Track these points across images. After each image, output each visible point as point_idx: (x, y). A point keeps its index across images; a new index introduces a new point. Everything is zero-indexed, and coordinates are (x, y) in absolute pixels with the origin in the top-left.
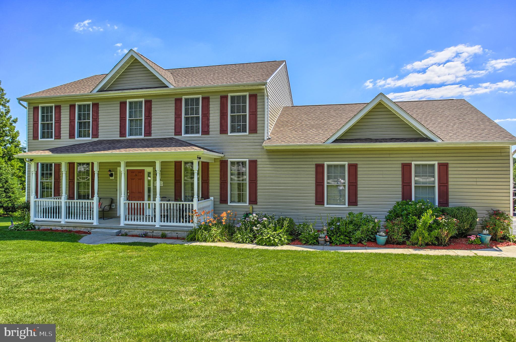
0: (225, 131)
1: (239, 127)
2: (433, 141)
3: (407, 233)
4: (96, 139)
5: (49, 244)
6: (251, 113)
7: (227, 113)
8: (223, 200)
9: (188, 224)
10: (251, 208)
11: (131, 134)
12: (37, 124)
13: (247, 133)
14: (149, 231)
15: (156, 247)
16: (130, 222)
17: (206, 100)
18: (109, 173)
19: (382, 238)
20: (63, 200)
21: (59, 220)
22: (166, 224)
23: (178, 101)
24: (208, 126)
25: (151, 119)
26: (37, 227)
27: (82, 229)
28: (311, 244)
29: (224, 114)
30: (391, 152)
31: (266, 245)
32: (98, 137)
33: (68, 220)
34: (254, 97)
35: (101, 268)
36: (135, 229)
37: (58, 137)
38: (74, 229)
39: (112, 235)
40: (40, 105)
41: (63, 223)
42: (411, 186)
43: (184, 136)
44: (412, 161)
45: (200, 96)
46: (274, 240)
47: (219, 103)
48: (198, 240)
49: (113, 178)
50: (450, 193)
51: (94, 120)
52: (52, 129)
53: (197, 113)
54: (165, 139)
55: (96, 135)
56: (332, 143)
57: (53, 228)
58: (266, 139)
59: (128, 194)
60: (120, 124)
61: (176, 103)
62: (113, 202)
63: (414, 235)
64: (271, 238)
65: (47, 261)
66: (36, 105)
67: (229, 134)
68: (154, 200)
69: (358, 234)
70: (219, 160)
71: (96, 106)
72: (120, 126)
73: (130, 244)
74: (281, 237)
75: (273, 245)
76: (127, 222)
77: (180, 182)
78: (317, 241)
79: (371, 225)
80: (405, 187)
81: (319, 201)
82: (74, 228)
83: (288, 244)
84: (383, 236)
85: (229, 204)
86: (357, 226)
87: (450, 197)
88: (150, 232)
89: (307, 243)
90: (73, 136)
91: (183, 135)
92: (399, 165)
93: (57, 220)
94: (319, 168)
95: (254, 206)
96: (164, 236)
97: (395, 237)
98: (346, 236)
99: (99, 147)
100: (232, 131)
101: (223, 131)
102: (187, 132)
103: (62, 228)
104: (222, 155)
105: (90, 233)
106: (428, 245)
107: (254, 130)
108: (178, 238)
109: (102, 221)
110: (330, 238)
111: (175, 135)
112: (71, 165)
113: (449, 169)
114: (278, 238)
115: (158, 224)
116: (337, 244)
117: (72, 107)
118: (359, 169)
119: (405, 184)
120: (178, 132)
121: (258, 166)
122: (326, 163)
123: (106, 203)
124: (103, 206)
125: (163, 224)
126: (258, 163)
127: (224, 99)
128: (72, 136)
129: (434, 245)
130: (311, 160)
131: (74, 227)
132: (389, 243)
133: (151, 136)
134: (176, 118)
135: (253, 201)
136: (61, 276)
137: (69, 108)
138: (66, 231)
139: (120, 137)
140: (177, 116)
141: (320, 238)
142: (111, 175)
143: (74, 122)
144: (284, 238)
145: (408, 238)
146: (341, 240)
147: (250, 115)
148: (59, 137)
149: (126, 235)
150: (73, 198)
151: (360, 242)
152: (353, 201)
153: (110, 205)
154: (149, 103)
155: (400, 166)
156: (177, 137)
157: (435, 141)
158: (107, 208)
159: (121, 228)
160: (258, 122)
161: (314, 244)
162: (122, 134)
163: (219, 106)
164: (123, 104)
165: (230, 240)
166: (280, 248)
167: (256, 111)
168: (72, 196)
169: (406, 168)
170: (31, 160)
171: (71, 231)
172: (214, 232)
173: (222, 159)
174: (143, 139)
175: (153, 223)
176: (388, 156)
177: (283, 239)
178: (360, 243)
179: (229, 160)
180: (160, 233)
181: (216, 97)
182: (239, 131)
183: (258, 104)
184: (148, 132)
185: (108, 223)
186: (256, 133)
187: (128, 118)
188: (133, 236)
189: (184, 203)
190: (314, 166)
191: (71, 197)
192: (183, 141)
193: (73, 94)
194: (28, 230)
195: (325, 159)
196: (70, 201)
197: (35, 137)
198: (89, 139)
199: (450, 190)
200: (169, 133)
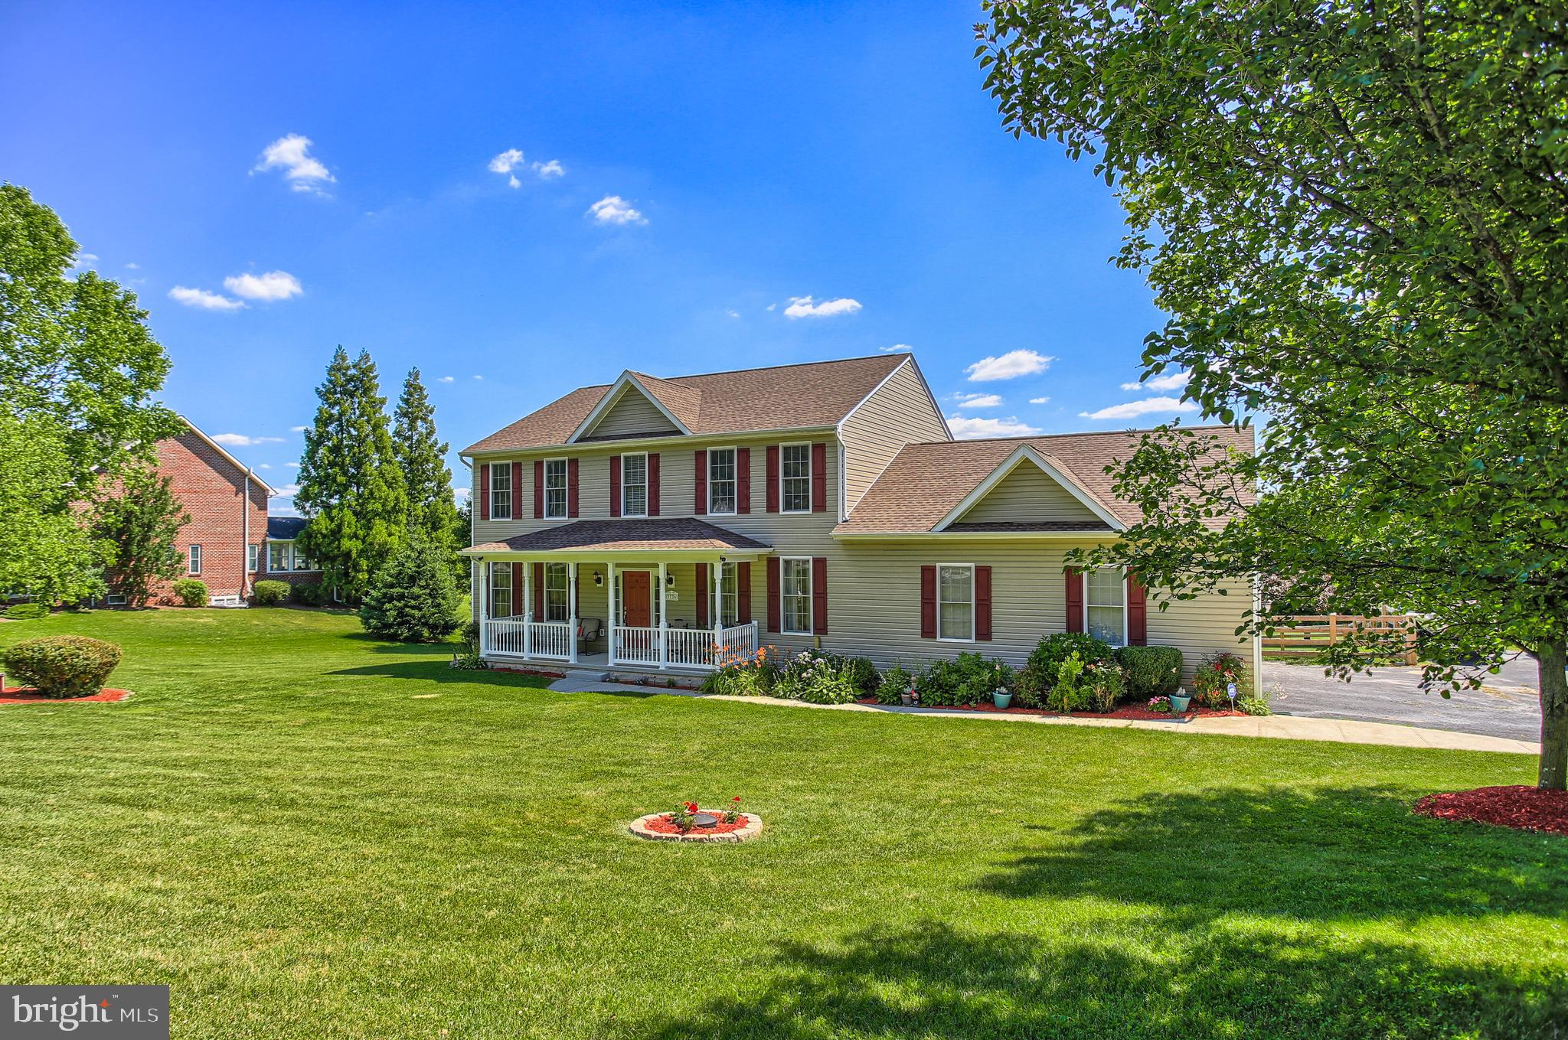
0: (775, 507)
1: (797, 501)
2: (1111, 528)
3: (1042, 690)
4: (575, 520)
5: (507, 689)
6: (816, 477)
7: (777, 476)
8: (773, 627)
9: (707, 666)
10: (817, 640)
11: (627, 512)
12: (486, 491)
13: (810, 512)
14: (648, 676)
15: (650, 698)
16: (622, 661)
17: (744, 453)
18: (595, 577)
19: (1002, 697)
20: (526, 623)
21: (521, 654)
22: (674, 664)
23: (700, 455)
24: (748, 499)
25: (658, 486)
26: (489, 664)
27: (554, 670)
28: (888, 704)
29: (773, 478)
30: (1046, 547)
31: (815, 702)
32: (577, 517)
33: (533, 655)
34: (820, 449)
35: (569, 722)
36: (629, 672)
37: (518, 515)
38: (542, 669)
39: (594, 679)
40: (490, 463)
41: (526, 659)
42: (1081, 607)
43: (711, 516)
45: (735, 448)
46: (829, 695)
47: (765, 459)
48: (718, 693)
49: (601, 585)
50: (1148, 622)
51: (571, 487)
52: (508, 502)
53: (731, 476)
54: (680, 520)
55: (574, 513)
56: (942, 531)
57: (512, 666)
58: (840, 521)
59: (625, 612)
60: (612, 494)
61: (696, 460)
62: (601, 625)
63: (1053, 693)
64: (825, 691)
65: (506, 710)
66: (484, 463)
67: (781, 512)
68: (658, 624)
69: (962, 689)
70: (761, 559)
71: (574, 463)
72: (611, 498)
73: (616, 694)
74: (840, 690)
75: (827, 703)
76: (618, 661)
77: (705, 595)
78: (900, 699)
79: (986, 675)
80: (1070, 608)
83: (854, 702)
84: (1005, 694)
85: (782, 633)
86: (964, 676)
87: (1148, 628)
88: (650, 678)
89: (884, 702)
90: (540, 516)
91: (709, 514)
92: (1060, 569)
93: (518, 654)
94: (928, 573)
95: (823, 638)
96: (672, 685)
97: (1022, 696)
98: (947, 692)
99: (577, 536)
100: (787, 507)
101: (772, 507)
102: (714, 509)
103: (525, 668)
104: (771, 549)
105: (564, 677)
106: (1075, 711)
107: (820, 506)
108: (690, 688)
109: (584, 657)
110: (920, 695)
111: (695, 513)
112: (538, 567)
114: (835, 692)
115: (663, 664)
116: (930, 705)
117: (539, 465)
118: (994, 576)
119: (1071, 604)
120: (700, 508)
121: (829, 569)
122: (937, 565)
123: (590, 628)
124: (586, 633)
125: (670, 664)
126: (828, 563)
127: (772, 451)
128: (538, 514)
129: (1085, 710)
130: (914, 559)
131: (542, 666)
132: (1015, 705)
133: (659, 515)
134: (696, 484)
135: (821, 628)
136: (522, 727)
137: (533, 467)
138: (530, 672)
139: (611, 516)
140: (698, 481)
141: (904, 694)
142: (598, 581)
143: (542, 491)
144: (848, 692)
145: (1044, 699)
146: (937, 698)
147: (813, 479)
149: (617, 681)
150: (541, 620)
151: (967, 703)
152: (984, 632)
153: (597, 632)
154: (654, 458)
155: (1063, 571)
156: (699, 517)
157: (1113, 528)
158: (592, 636)
159: (610, 670)
160: (828, 493)
161: (893, 704)
162: (615, 511)
163: (765, 464)
164: (615, 461)
165: (768, 694)
166: (836, 707)
167: (824, 474)
168: (540, 615)
169: (1073, 575)
170: (480, 559)
171: (537, 673)
172: (743, 679)
173: (767, 558)
174: (646, 521)
175: (656, 663)
176: (1043, 553)
177: (843, 694)
178: (965, 704)
179: (781, 558)
180: (666, 679)
181: (761, 448)
182: (797, 508)
183: (828, 461)
184: (654, 509)
185: (591, 661)
186: (825, 510)
187: (622, 485)
188: (626, 683)
190: (920, 570)
191: (538, 617)
192: (707, 525)
193: (540, 444)
194: (478, 668)
195: (937, 558)
196: (536, 624)
197: (485, 516)
198: (564, 520)
199: (1148, 616)
200: (687, 511)
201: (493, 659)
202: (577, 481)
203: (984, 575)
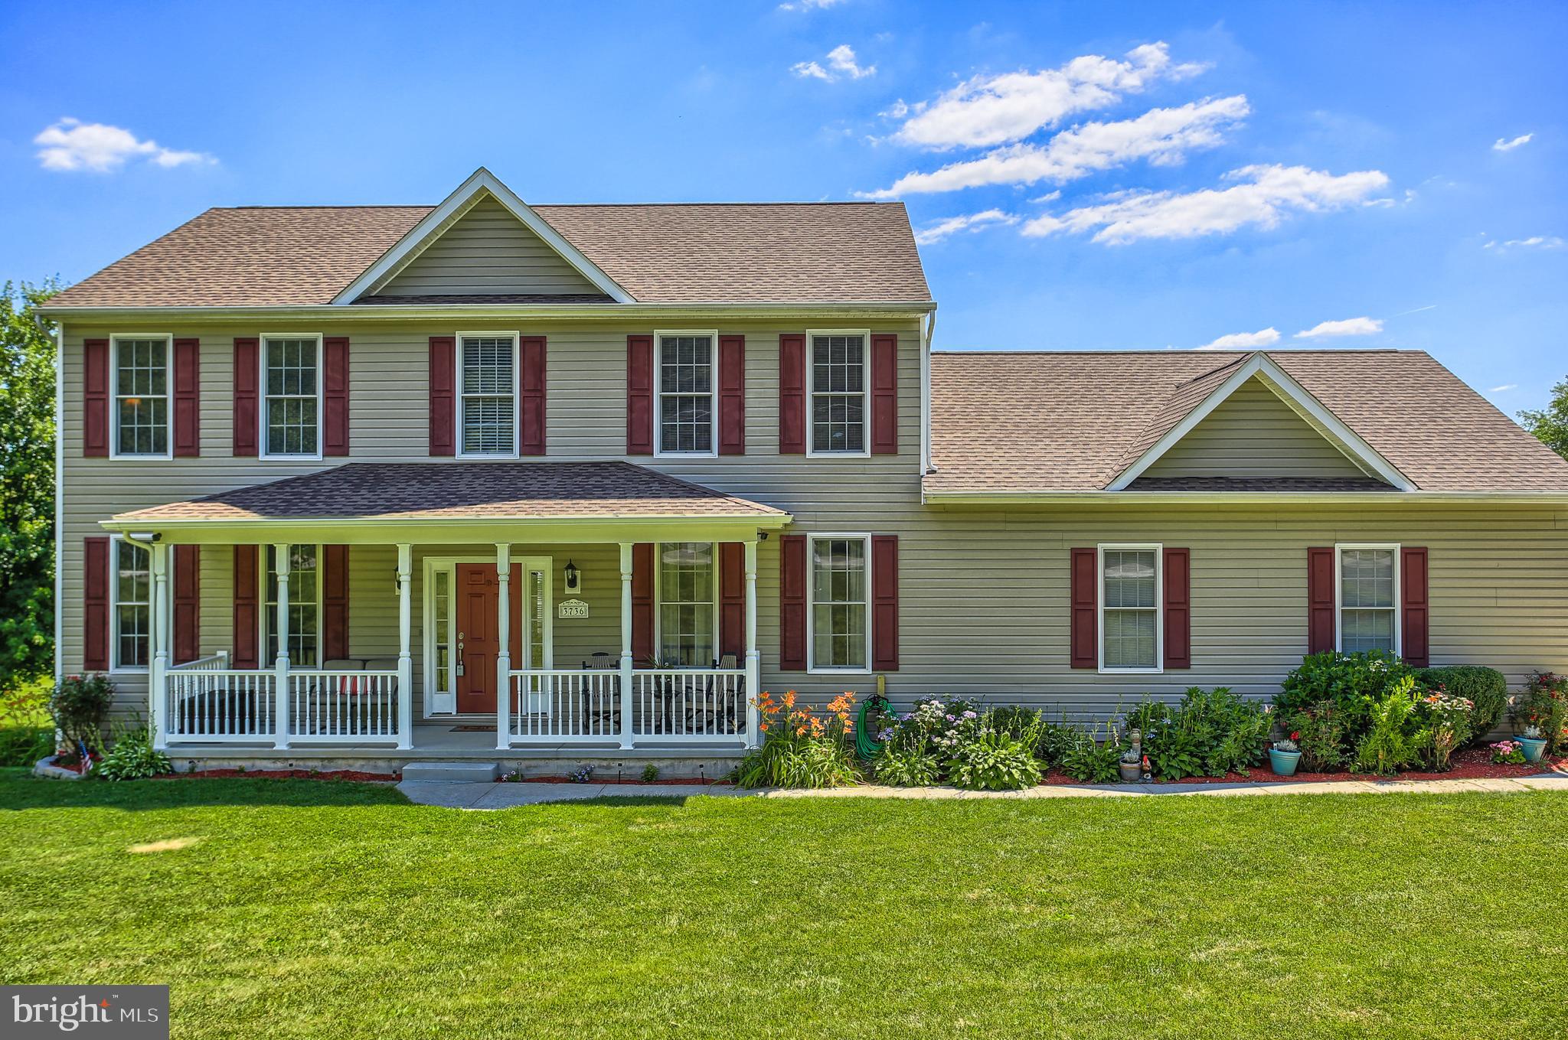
0: (797, 444)
1: (838, 435)
2: (1392, 488)
3: (1349, 741)
4: (340, 462)
6: (878, 393)
7: (802, 388)
8: (792, 657)
9: (728, 738)
10: (882, 683)
11: (471, 447)
12: (101, 402)
13: (868, 454)
14: (596, 763)
16: (529, 738)
17: (734, 346)
19: (1285, 757)
20: (282, 672)
21: (266, 738)
22: (653, 738)
23: (638, 345)
24: (741, 429)
25: (543, 398)
26: (180, 764)
27: (357, 766)
28: (1103, 782)
29: (793, 392)
30: (1279, 516)
31: (987, 788)
32: (347, 455)
33: (298, 738)
34: (886, 344)
36: (548, 759)
37: (189, 446)
38: (324, 767)
39: (477, 779)
40: (112, 336)
41: (281, 747)
42: (1332, 611)
43: (660, 458)
44: (1336, 541)
45: (714, 333)
46: (1010, 774)
47: (776, 356)
48: (779, 785)
50: (1431, 631)
51: (331, 395)
52: (162, 420)
53: (704, 385)
54: (598, 465)
55: (338, 445)
56: (1125, 489)
57: (246, 765)
58: (923, 472)
59: (461, 645)
60: (432, 411)
61: (631, 351)
64: (1000, 767)
66: (97, 335)
67: (810, 455)
69: (1229, 748)
70: (778, 534)
71: (338, 347)
72: (432, 420)
74: (1022, 763)
75: (1006, 787)
76: (519, 738)
77: (650, 605)
78: (1119, 772)
79: (1257, 723)
80: (1317, 613)
81: (1083, 656)
82: (326, 762)
83: (1043, 783)
84: (1291, 751)
85: (810, 670)
86: (1220, 727)
87: (1432, 640)
88: (600, 767)
89: (1090, 778)
90: (250, 449)
91: (657, 454)
92: (1300, 552)
93: (258, 738)
94: (1082, 561)
95: (891, 676)
96: (652, 777)
97: (1320, 753)
98: (1193, 754)
100: (819, 446)
101: (790, 443)
102: (666, 447)
103: (291, 765)
104: (788, 521)
105: (398, 778)
106: (1400, 772)
107: (887, 444)
108: (702, 781)
110: (1153, 763)
111: (630, 453)
113: (1431, 564)
114: (1016, 767)
115: (626, 740)
116: (1173, 778)
117: (245, 348)
118: (1193, 564)
119: (1318, 606)
120: (639, 443)
121: (902, 555)
122: (1101, 547)
126: (901, 545)
127: (791, 344)
128: (244, 445)
129: (1417, 768)
130: (1059, 536)
131: (322, 759)
132: (1305, 770)
133: (545, 455)
135: (887, 659)
137: (231, 349)
138: (299, 774)
139: (432, 454)
140: (634, 393)
141: (1126, 762)
143: (255, 399)
144: (1032, 765)
145: (1354, 756)
146: (1183, 767)
147: (874, 397)
148: (191, 450)
149: (523, 777)
150: (253, 663)
151: (1232, 770)
152: (1178, 656)
154: (535, 347)
155: (1305, 554)
156: (636, 460)
157: (1400, 490)
159: (499, 758)
160: (901, 422)
161: (1112, 779)
162: (440, 442)
163: (776, 365)
164: (440, 348)
165: (872, 778)
166: (1028, 794)
167: (894, 387)
168: (248, 655)
169: (1320, 560)
171: (317, 774)
172: (817, 757)
173: (787, 533)
174: (516, 465)
175: (612, 738)
176: (1272, 526)
177: (1028, 769)
178: (1231, 773)
179: (810, 536)
180: (637, 768)
181: (766, 338)
182: (839, 446)
183: (900, 365)
184: (535, 441)
186: (894, 452)
187: (458, 394)
188: (546, 780)
189: (663, 672)
190: (1068, 555)
191: (242, 657)
192: (653, 475)
193: (252, 303)
194: (158, 774)
195: (1101, 536)
196: (237, 673)
197: (95, 447)
198: (315, 461)
199: (1431, 621)
200: (611, 445)
201: (191, 752)
202: (345, 381)
203: (1178, 561)
